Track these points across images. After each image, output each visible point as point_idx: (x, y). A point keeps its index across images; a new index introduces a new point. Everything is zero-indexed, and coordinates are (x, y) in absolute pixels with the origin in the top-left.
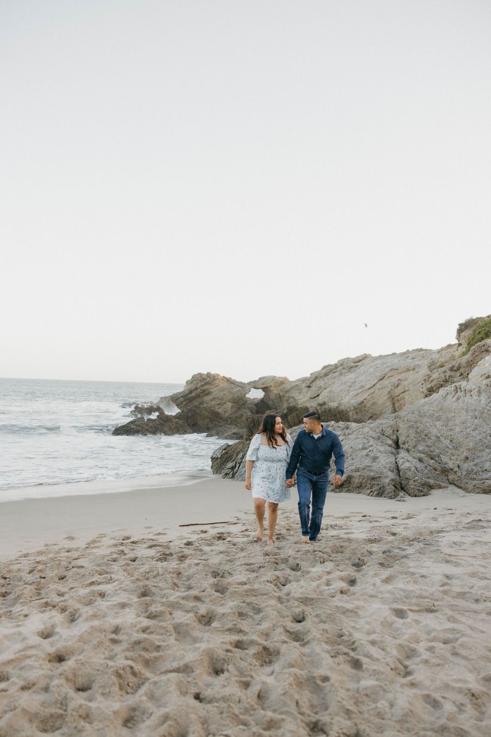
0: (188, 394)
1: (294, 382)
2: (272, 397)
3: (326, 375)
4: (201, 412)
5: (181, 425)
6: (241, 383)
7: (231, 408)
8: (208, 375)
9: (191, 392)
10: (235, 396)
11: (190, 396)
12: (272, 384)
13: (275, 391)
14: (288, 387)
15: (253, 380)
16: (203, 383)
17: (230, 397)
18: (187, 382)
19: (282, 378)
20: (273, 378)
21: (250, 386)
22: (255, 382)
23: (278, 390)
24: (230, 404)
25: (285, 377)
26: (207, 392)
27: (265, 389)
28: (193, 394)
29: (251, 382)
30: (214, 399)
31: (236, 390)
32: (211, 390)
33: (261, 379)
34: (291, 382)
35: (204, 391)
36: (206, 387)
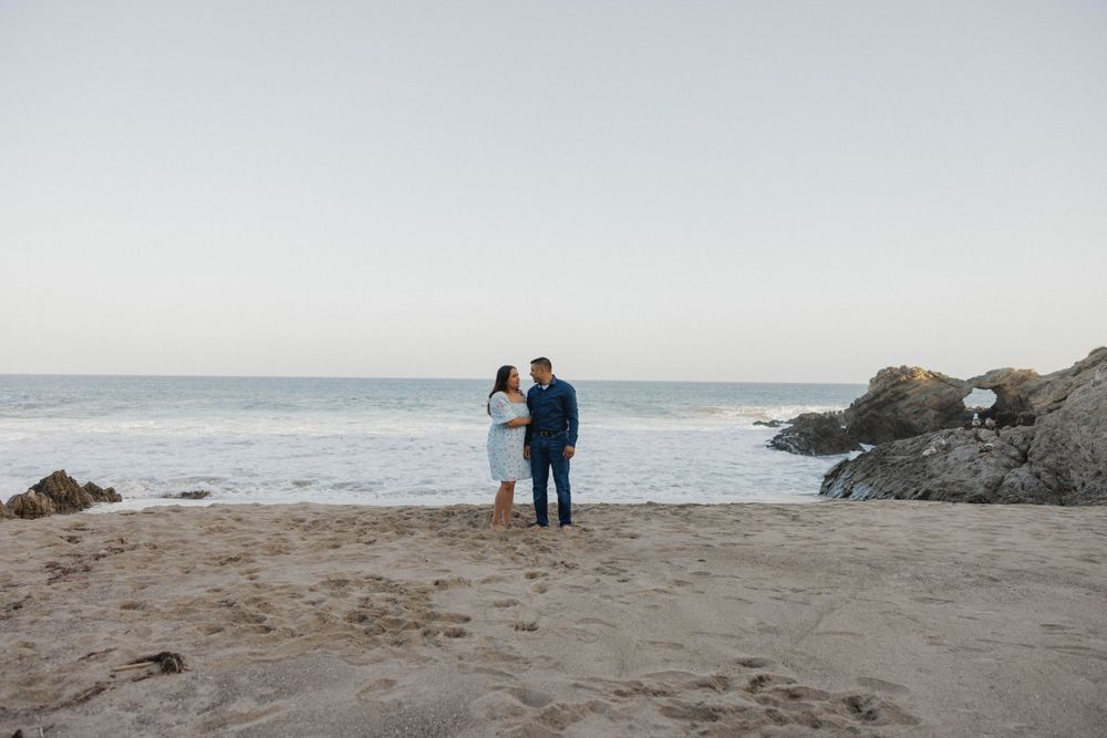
0: (873, 399)
1: (1046, 377)
2: (1008, 402)
3: (1094, 364)
4: (881, 423)
5: (847, 442)
6: (957, 380)
7: (935, 418)
8: (903, 370)
9: (877, 395)
10: (944, 401)
11: (877, 401)
12: (1007, 381)
13: (1013, 392)
14: (1033, 384)
15: (976, 376)
16: (894, 382)
17: (935, 400)
18: (871, 381)
19: (1025, 371)
20: (1009, 372)
21: (971, 385)
22: (979, 378)
23: (1017, 390)
24: (933, 413)
25: (1030, 370)
26: (901, 395)
27: (996, 389)
28: (882, 399)
29: (973, 379)
30: (910, 404)
31: (948, 390)
32: (909, 392)
33: (989, 373)
34: (1041, 377)
35: (897, 394)
36: (899, 388)
